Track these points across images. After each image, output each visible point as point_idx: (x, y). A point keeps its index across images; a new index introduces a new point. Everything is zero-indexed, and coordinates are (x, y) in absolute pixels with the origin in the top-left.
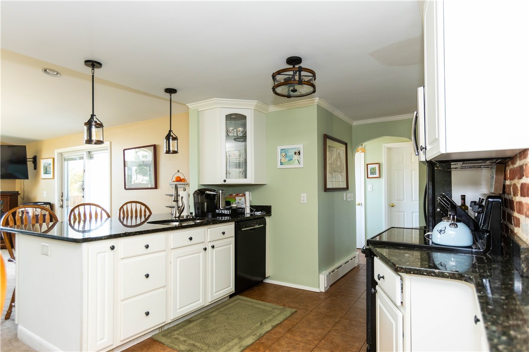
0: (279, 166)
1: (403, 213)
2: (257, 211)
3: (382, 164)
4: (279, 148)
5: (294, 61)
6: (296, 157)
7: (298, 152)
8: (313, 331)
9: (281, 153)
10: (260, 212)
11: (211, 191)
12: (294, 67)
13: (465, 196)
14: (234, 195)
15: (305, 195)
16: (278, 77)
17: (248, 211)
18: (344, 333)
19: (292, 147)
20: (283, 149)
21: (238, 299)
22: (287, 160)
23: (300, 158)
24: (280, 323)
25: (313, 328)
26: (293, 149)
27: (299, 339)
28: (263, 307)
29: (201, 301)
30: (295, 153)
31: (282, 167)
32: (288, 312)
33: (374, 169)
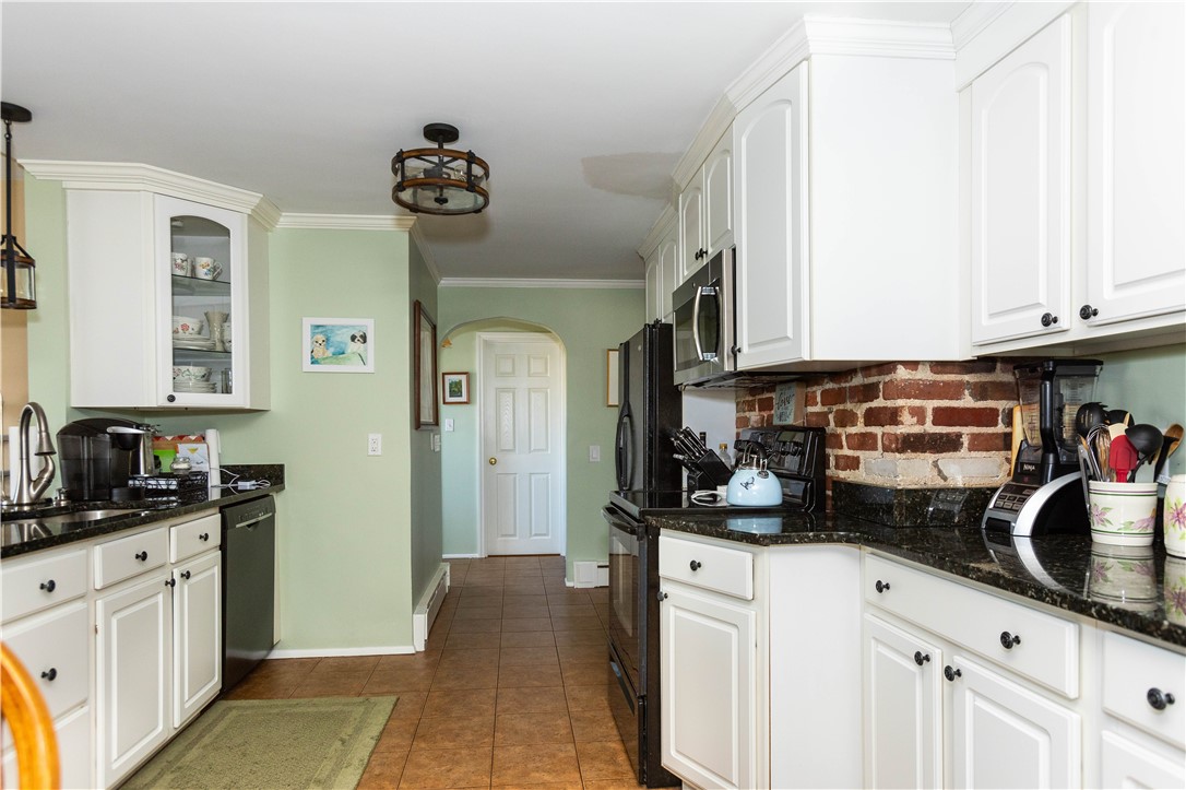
0: (307, 366)
1: (512, 477)
2: (243, 479)
3: (475, 374)
4: (308, 322)
5: (441, 133)
6: (357, 346)
7: (361, 336)
8: (466, 723)
9: (313, 334)
10: (254, 482)
11: (130, 425)
12: (441, 146)
13: (705, 434)
14: (169, 438)
15: (379, 437)
16: (411, 163)
17: (214, 480)
18: (523, 711)
19: (345, 322)
20: (318, 326)
21: (230, 709)
22: (329, 353)
23: (366, 350)
24: (384, 729)
25: (460, 719)
26: (346, 327)
27: (449, 745)
28: (315, 709)
29: (160, 728)
30: (353, 338)
31: (316, 368)
32: (385, 705)
33: (459, 384)
